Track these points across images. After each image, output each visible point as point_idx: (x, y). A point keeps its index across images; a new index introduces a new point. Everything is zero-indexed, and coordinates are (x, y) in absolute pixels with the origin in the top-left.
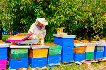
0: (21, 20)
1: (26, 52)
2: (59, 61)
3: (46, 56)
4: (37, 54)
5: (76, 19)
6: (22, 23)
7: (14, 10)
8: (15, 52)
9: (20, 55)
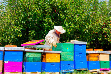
0: (30, 32)
1: (39, 56)
2: (72, 68)
3: (59, 61)
4: (50, 58)
5: (87, 27)
6: (31, 34)
7: (22, 21)
8: (30, 55)
9: (34, 58)
